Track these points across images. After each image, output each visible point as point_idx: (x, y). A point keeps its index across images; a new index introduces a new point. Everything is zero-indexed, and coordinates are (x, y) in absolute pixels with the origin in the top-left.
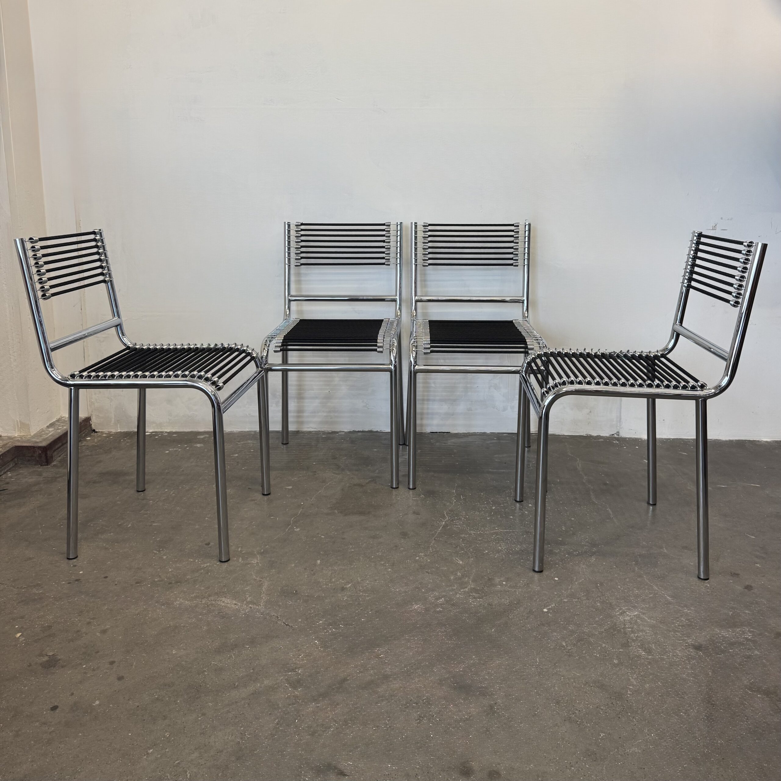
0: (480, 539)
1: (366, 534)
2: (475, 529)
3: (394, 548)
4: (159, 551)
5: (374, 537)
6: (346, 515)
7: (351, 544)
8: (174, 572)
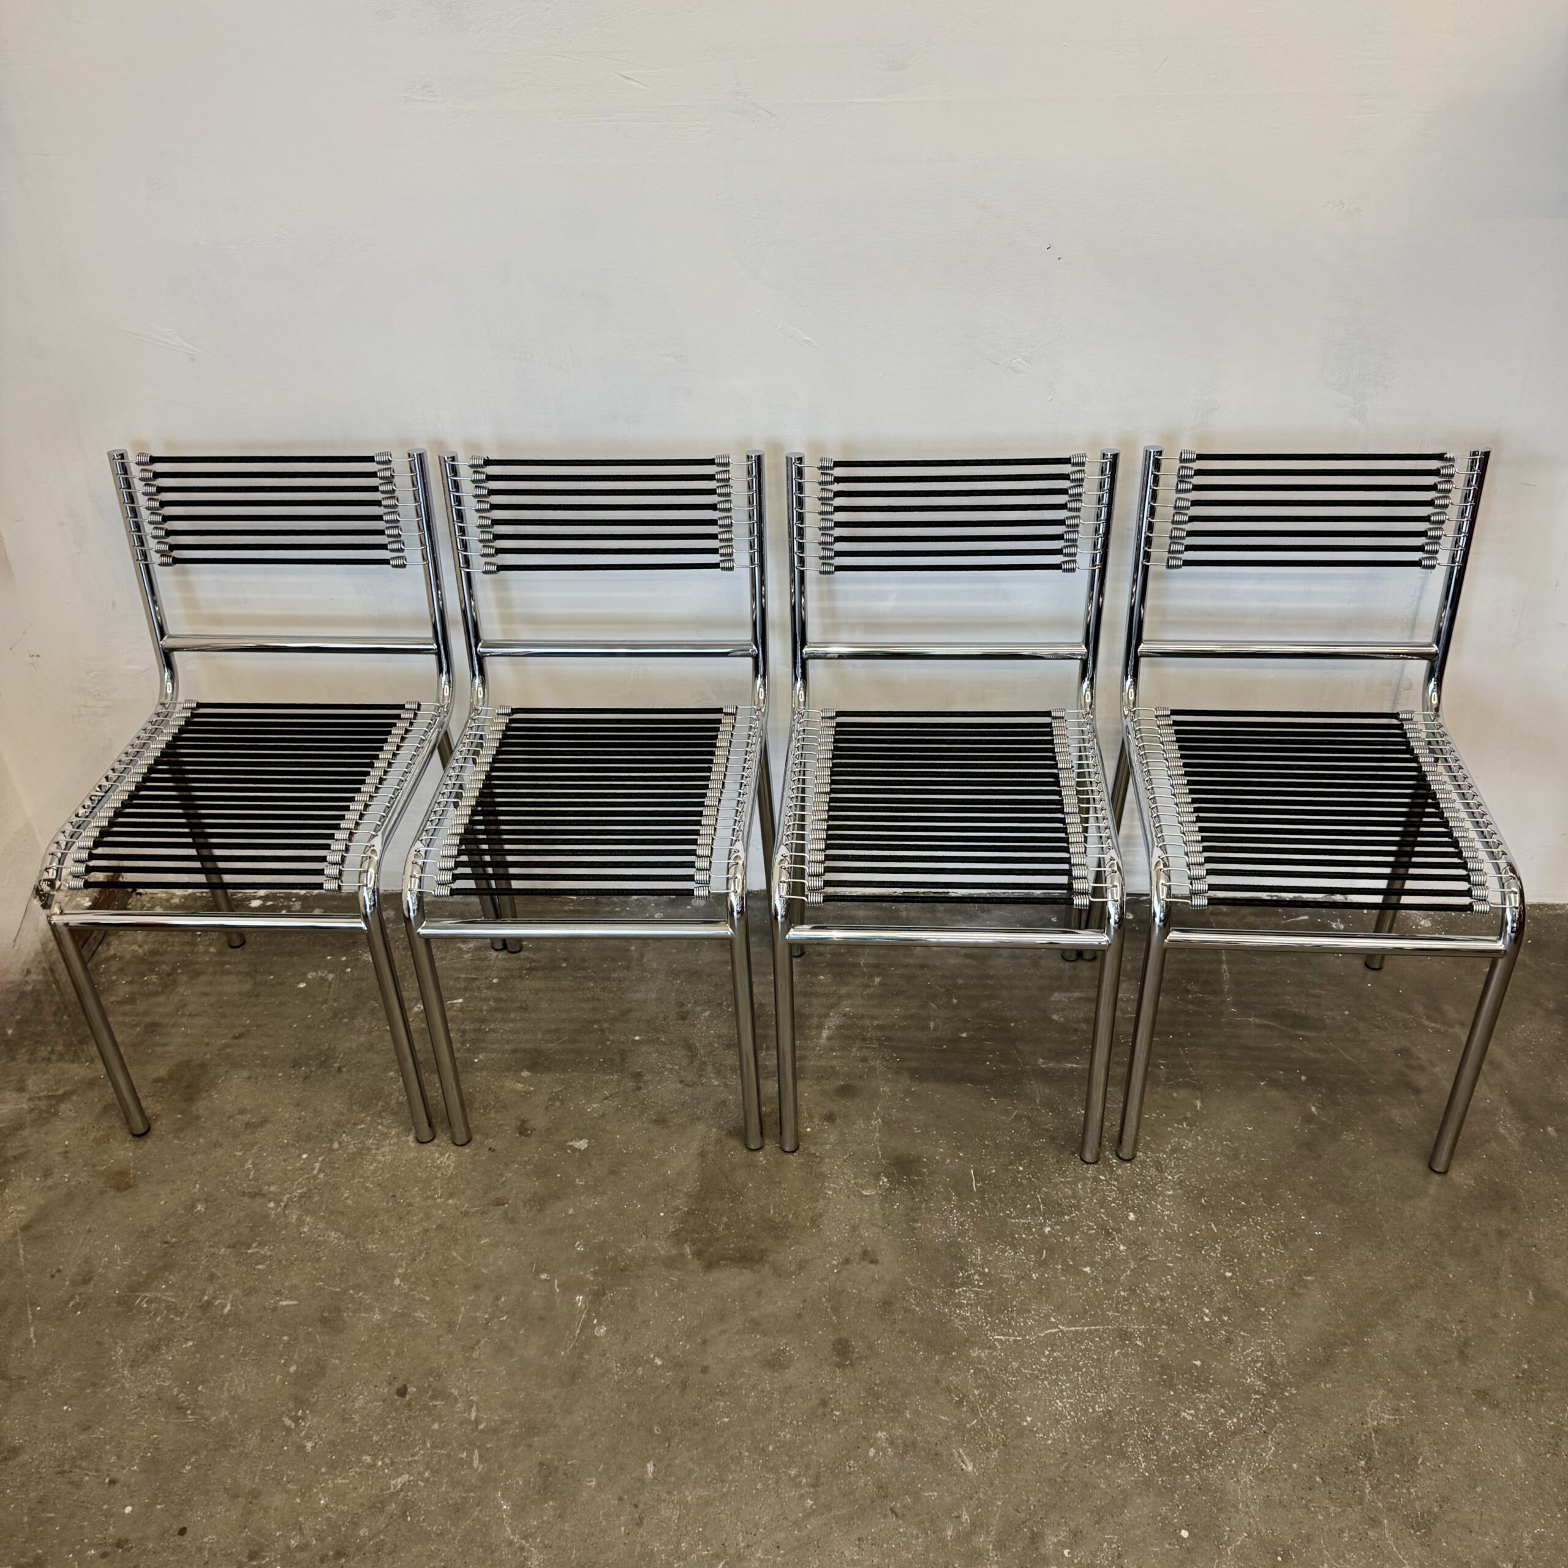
0: (1015, 1364)
1: (757, 1350)
2: (1004, 1322)
3: (820, 1411)
4: (296, 1420)
5: (775, 1363)
6: (710, 1265)
7: (722, 1394)
8: (331, 1510)
